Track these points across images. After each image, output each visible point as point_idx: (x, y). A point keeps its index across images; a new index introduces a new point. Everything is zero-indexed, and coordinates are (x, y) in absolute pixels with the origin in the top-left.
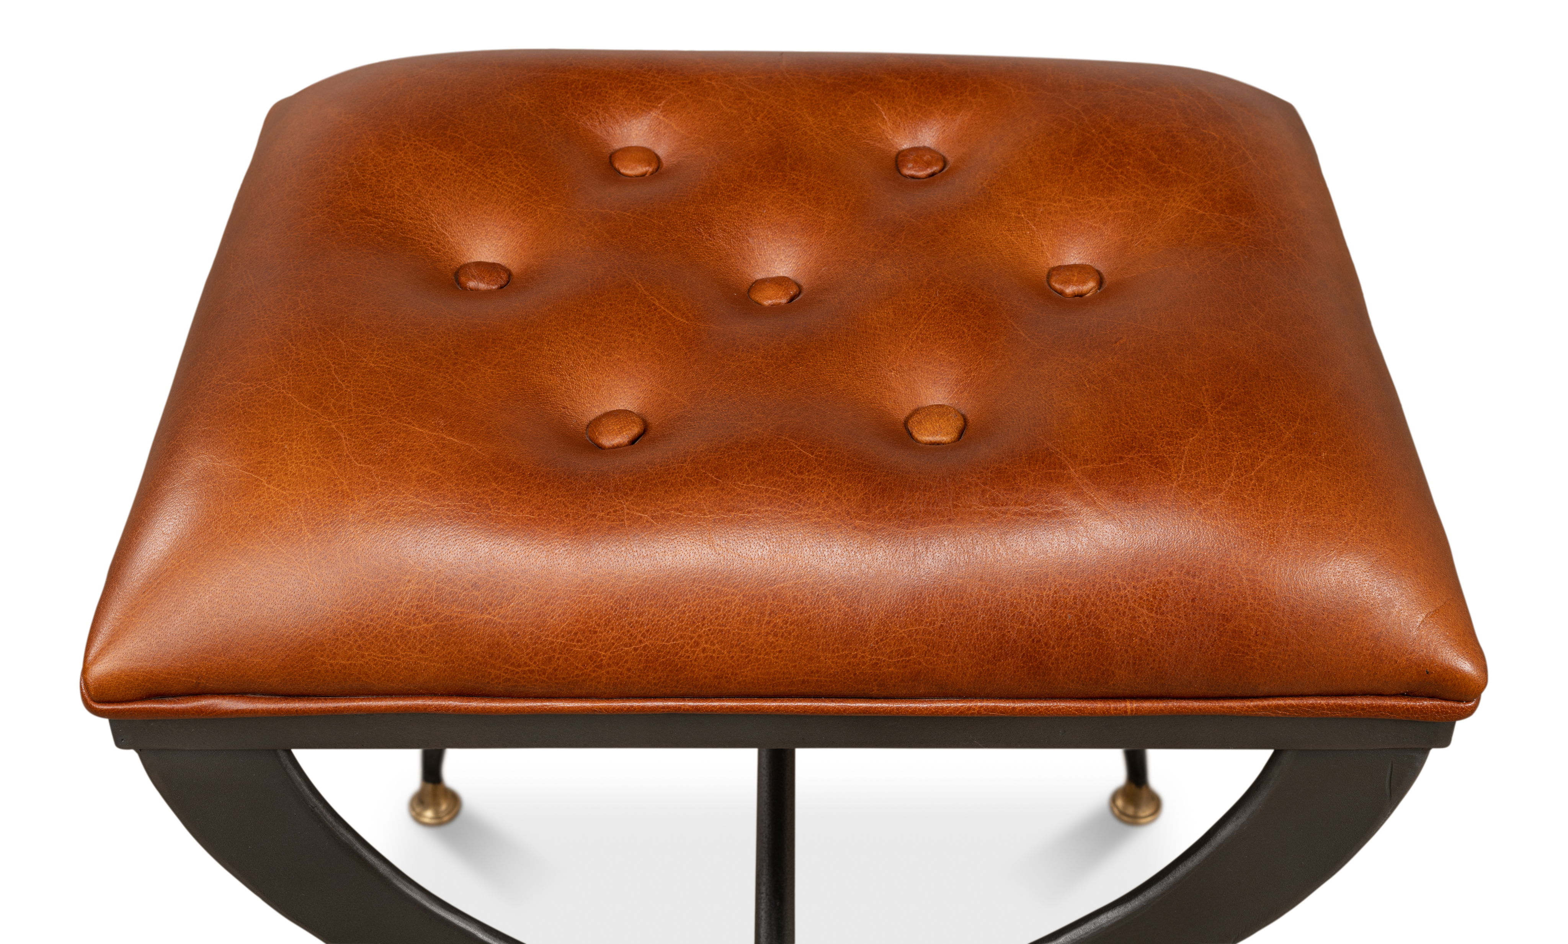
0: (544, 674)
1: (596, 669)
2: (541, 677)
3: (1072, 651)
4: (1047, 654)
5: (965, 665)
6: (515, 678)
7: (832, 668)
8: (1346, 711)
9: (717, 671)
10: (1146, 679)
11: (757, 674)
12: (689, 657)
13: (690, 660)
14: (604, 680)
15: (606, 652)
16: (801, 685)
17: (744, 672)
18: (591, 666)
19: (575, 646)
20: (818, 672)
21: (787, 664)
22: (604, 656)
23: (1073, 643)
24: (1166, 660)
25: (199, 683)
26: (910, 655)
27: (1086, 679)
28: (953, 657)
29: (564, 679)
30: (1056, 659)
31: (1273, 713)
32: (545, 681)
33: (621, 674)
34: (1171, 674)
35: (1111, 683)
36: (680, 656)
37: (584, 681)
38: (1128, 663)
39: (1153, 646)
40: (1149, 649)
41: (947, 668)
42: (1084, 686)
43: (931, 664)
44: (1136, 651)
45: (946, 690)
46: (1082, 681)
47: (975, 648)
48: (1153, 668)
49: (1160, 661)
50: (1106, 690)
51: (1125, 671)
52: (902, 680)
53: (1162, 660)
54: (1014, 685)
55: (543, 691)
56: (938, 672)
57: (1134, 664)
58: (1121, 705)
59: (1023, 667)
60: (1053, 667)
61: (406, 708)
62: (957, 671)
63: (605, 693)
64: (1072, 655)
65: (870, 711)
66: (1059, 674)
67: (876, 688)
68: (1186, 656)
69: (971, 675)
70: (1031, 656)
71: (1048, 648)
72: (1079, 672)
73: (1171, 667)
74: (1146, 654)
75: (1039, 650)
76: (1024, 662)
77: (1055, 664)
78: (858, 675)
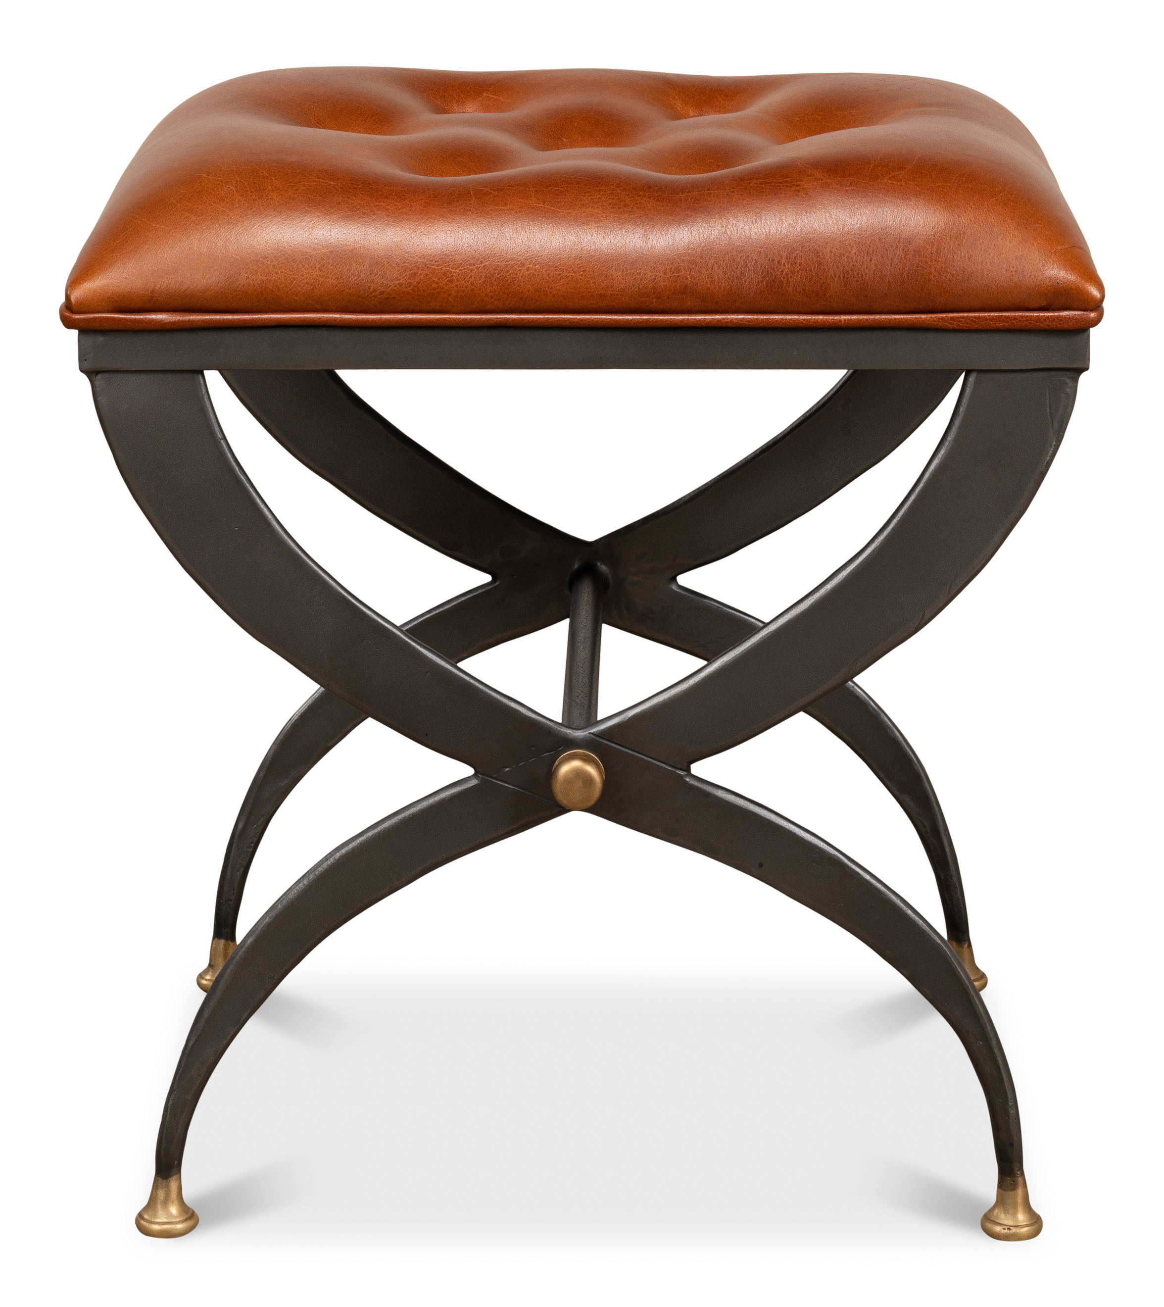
0: (410, 286)
1: (448, 282)
2: (407, 289)
3: (798, 267)
4: (780, 270)
5: (720, 280)
6: (389, 291)
7: (622, 284)
9: (538, 285)
10: (853, 292)
11: (567, 288)
12: (516, 274)
13: (517, 276)
14: (453, 292)
15: (456, 270)
16: (599, 299)
17: (557, 286)
18: (444, 281)
19: (433, 265)
20: (612, 287)
21: (589, 281)
22: (454, 272)
23: (799, 261)
24: (866, 274)
25: (153, 297)
26: (680, 272)
27: (809, 291)
28: (711, 273)
29: (424, 291)
30: (787, 274)
32: (410, 293)
33: (466, 287)
34: (871, 286)
35: (828, 295)
36: (510, 273)
37: (438, 293)
38: (839, 276)
39: (857, 262)
40: (853, 265)
41: (707, 282)
42: (808, 299)
43: (695, 279)
44: (844, 267)
45: (706, 303)
46: (806, 293)
47: (727, 267)
48: (857, 281)
49: (862, 275)
50: (825, 303)
51: (838, 284)
52: (674, 293)
53: (864, 274)
54: (756, 297)
55: (408, 304)
56: (700, 286)
57: (844, 277)
58: (837, 317)
59: (763, 281)
60: (784, 282)
61: (305, 319)
62: (714, 285)
63: (454, 307)
64: (798, 272)
65: (650, 322)
66: (789, 287)
67: (654, 301)
68: (881, 272)
69: (724, 288)
70: (768, 272)
71: (780, 265)
72: (803, 285)
73: (871, 280)
74: (852, 270)
75: (774, 267)
76: (763, 277)
77: (786, 279)
78: (642, 289)
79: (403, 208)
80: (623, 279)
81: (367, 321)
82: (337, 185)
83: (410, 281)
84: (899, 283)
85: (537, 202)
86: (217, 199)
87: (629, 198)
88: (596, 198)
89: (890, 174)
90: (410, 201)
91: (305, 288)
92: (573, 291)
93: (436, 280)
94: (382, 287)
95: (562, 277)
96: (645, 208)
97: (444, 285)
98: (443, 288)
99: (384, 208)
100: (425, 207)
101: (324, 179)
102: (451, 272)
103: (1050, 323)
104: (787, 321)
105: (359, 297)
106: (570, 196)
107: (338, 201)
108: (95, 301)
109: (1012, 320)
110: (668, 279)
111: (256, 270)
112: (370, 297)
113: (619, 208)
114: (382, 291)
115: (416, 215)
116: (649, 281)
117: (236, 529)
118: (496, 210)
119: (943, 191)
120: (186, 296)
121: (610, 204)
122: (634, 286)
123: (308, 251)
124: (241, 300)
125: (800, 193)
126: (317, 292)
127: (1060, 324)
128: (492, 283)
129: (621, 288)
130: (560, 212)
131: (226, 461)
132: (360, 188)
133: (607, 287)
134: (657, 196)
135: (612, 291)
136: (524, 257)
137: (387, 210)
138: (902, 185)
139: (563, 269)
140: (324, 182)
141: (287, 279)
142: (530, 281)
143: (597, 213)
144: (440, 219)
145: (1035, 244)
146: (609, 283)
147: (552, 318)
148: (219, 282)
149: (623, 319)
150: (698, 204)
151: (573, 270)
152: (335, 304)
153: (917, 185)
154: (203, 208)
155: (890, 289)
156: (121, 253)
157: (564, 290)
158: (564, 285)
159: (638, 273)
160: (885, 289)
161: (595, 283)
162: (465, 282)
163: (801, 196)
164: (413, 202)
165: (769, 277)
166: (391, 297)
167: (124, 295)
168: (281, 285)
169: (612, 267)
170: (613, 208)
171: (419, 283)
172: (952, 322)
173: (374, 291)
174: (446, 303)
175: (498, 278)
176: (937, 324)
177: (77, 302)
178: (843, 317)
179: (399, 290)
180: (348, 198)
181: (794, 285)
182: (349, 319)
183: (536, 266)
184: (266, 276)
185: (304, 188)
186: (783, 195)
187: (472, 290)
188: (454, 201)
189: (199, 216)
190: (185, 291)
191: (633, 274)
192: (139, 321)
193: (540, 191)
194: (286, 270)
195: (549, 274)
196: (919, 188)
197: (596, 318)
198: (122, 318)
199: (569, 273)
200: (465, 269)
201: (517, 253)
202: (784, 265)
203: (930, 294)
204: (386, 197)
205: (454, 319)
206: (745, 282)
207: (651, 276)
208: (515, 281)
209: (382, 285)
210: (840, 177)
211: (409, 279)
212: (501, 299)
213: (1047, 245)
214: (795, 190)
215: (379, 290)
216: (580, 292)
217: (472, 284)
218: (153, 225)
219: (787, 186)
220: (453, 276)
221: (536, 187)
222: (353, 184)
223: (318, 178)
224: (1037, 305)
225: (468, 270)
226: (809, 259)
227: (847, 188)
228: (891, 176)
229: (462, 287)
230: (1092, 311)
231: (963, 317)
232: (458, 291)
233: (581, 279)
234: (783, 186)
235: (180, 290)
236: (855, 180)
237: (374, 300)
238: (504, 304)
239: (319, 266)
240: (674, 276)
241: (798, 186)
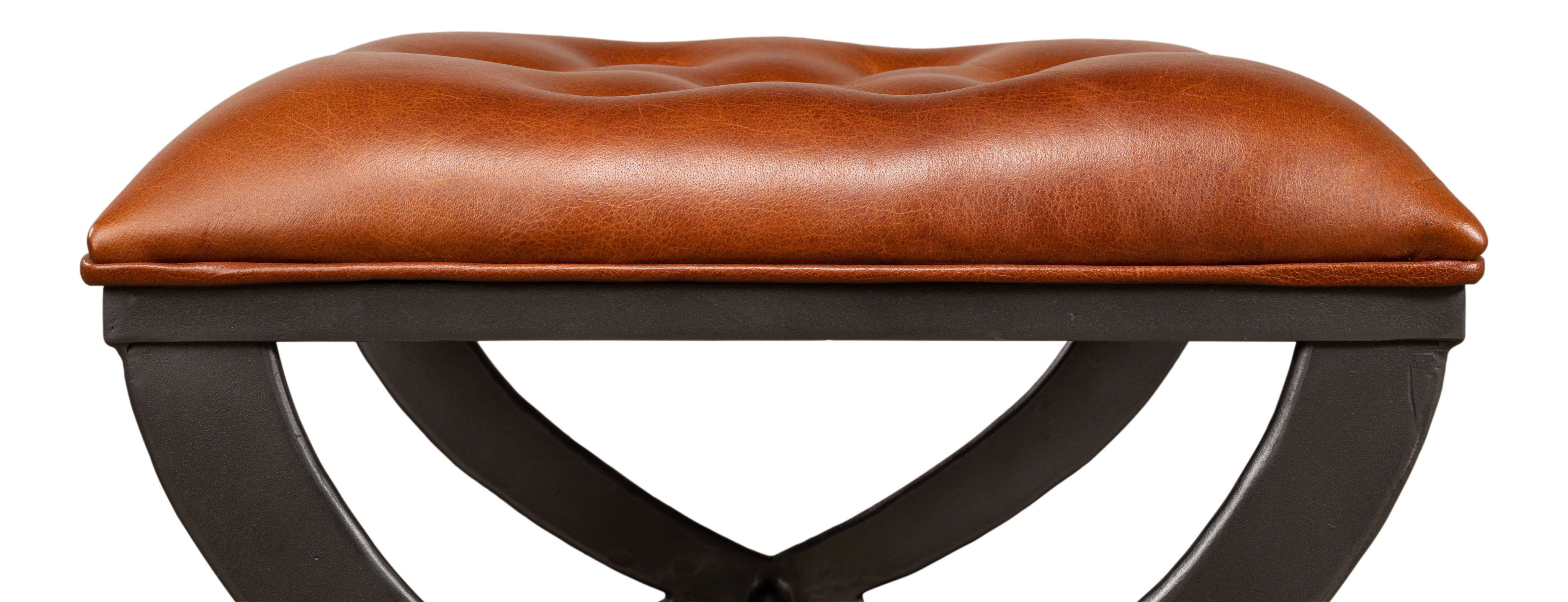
0: (554, 227)
1: (605, 222)
2: (550, 231)
3: (1076, 202)
4: (1052, 206)
5: (972, 219)
6: (525, 233)
7: (841, 224)
8: (1354, 274)
9: (726, 226)
10: (1152, 235)
11: (766, 230)
12: (698, 210)
13: (699, 214)
15: (616, 204)
16: (810, 244)
17: (752, 227)
18: (601, 219)
19: (586, 198)
20: (826, 228)
21: (796, 220)
22: (614, 208)
23: (1077, 194)
24: (1169, 210)
25: (205, 241)
26: (918, 208)
27: (1092, 234)
28: (960, 210)
29: (573, 233)
30: (1062, 211)
31: (1282, 278)
32: (554, 235)
33: (630, 228)
34: (1175, 226)
35: (1118, 239)
36: (690, 210)
37: (593, 236)
38: (1133, 214)
39: (1156, 195)
40: (1151, 199)
41: (954, 222)
42: (1091, 244)
43: (938, 217)
44: (1139, 201)
45: (954, 250)
46: (1089, 237)
47: (981, 202)
48: (1157, 220)
49: (1164, 212)
50: (1114, 250)
51: (1130, 224)
52: (911, 237)
53: (1165, 211)
54: (1021, 242)
55: (551, 251)
56: (946, 226)
57: (1139, 215)
58: (1130, 270)
59: (1030, 220)
60: (1059, 222)
61: (410, 272)
62: (965, 226)
63: (613, 254)
64: (1077, 207)
65: (879, 275)
66: (1066, 228)
67: (884, 247)
68: (1189, 207)
69: (979, 229)
70: (1036, 209)
71: (1053, 199)
72: (1085, 225)
73: (1175, 218)
74: (1149, 205)
75: (1044, 202)
76: (1030, 215)
77: (1061, 218)
78: (867, 230)
79: (548, 127)
80: (841, 217)
81: (495, 274)
82: (463, 100)
83: (554, 219)
84: (1214, 223)
85: (726, 120)
86: (303, 116)
87: (846, 116)
88: (803, 117)
89: (1186, 86)
90: (558, 118)
91: (411, 228)
92: (774, 233)
93: (590, 218)
94: (516, 227)
95: (759, 215)
96: (868, 127)
97: (600, 224)
98: (599, 229)
99: (523, 126)
100: (578, 125)
101: (448, 94)
102: (609, 208)
103: (1417, 278)
104: (1064, 274)
105: (485, 241)
106: (768, 113)
107: (462, 119)
108: (125, 246)
109: (1365, 273)
110: (902, 217)
111: (346, 205)
112: (501, 242)
113: (834, 128)
114: (515, 233)
115: (566, 135)
116: (877, 220)
117: (316, 559)
118: (672, 130)
119: (1259, 106)
120: (250, 240)
121: (822, 124)
122: (857, 226)
123: (417, 179)
124: (325, 245)
125: (1073, 108)
126: (428, 234)
127: (1431, 278)
128: (664, 223)
129: (839, 230)
130: (755, 133)
131: (304, 465)
132: (493, 104)
133: (821, 228)
134: (883, 114)
135: (827, 233)
136: (708, 189)
137: (527, 129)
138: (1205, 99)
139: (762, 205)
140: (446, 97)
141: (387, 217)
142: (716, 220)
143: (805, 133)
144: (597, 141)
145: (1390, 173)
146: (823, 222)
147: (745, 270)
148: (295, 221)
149: (842, 272)
150: (938, 122)
151: (774, 205)
152: (453, 251)
153: (1225, 99)
154: (283, 127)
155: (1202, 232)
156: (167, 184)
157: (762, 232)
158: (762, 225)
159: (862, 209)
160: (1194, 231)
161: (803, 222)
162: (629, 221)
163: (1075, 112)
164: (562, 120)
165: (1038, 215)
166: (529, 240)
167: (165, 239)
168: (379, 224)
169: (827, 201)
170: (826, 128)
171: (567, 222)
172: (1286, 276)
173: (506, 233)
174: (603, 250)
175: (673, 216)
176: (1266, 279)
177: (100, 247)
178: (1138, 270)
179: (539, 232)
180: (476, 114)
181: (1072, 226)
182: (471, 270)
183: (724, 200)
184: (359, 213)
185: (419, 103)
186: (1050, 111)
187: (638, 232)
188: (616, 119)
189: (276, 137)
190: (249, 232)
191: (855, 210)
192: (183, 274)
193: (729, 108)
194: (387, 205)
195: (742, 211)
196: (1228, 102)
197: (805, 270)
198: (161, 270)
199: (769, 209)
200: (628, 204)
201: (700, 184)
202: (1058, 199)
203: (1254, 237)
204: (527, 114)
205: (613, 271)
206: (1006, 221)
207: (879, 213)
208: (696, 219)
209: (516, 224)
210: (1122, 89)
211: (553, 216)
212: (678, 244)
213: (1403, 174)
214: (1065, 106)
215: (513, 231)
216: (784, 234)
217: (638, 224)
218: (215, 149)
219: (1053, 101)
220: (612, 213)
221: (724, 104)
222: (485, 99)
223: (439, 92)
224: (1398, 253)
225: (633, 206)
226: (1091, 191)
227: (1133, 102)
228: (1188, 88)
229: (625, 228)
230: (1473, 260)
231: (1300, 270)
232: (620, 233)
233: (785, 218)
234: (1049, 100)
235: (242, 232)
236: (1143, 93)
237: (505, 246)
238: (680, 252)
239: (432, 200)
240: (911, 213)
241: (1068, 100)
